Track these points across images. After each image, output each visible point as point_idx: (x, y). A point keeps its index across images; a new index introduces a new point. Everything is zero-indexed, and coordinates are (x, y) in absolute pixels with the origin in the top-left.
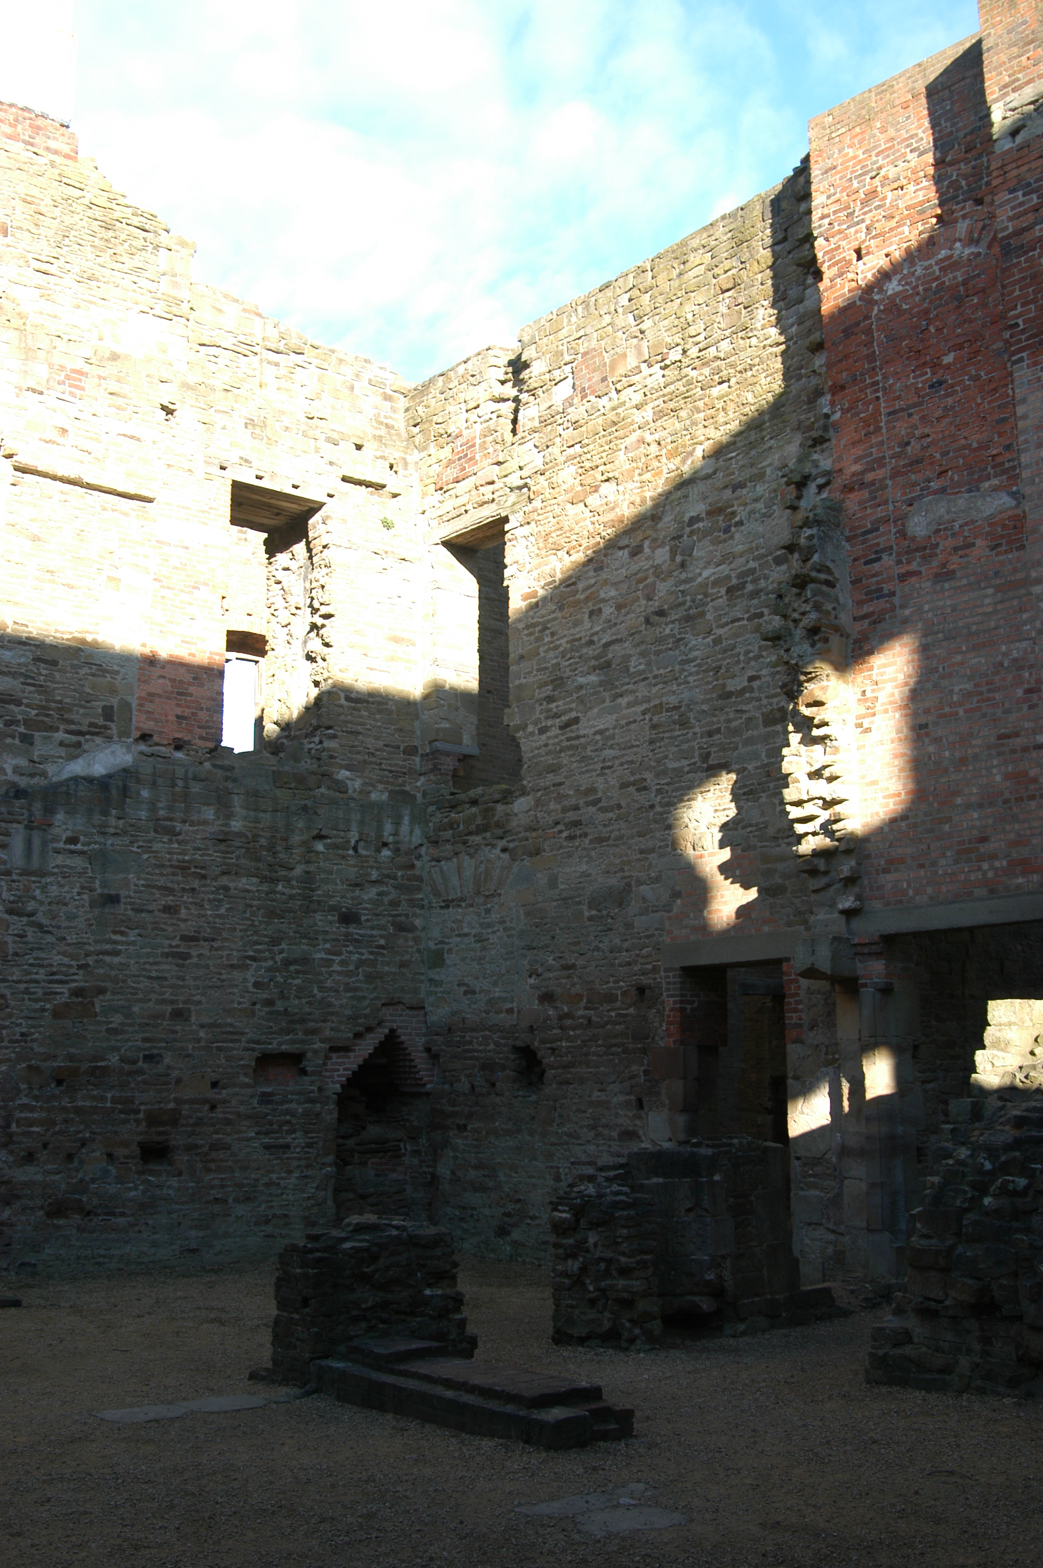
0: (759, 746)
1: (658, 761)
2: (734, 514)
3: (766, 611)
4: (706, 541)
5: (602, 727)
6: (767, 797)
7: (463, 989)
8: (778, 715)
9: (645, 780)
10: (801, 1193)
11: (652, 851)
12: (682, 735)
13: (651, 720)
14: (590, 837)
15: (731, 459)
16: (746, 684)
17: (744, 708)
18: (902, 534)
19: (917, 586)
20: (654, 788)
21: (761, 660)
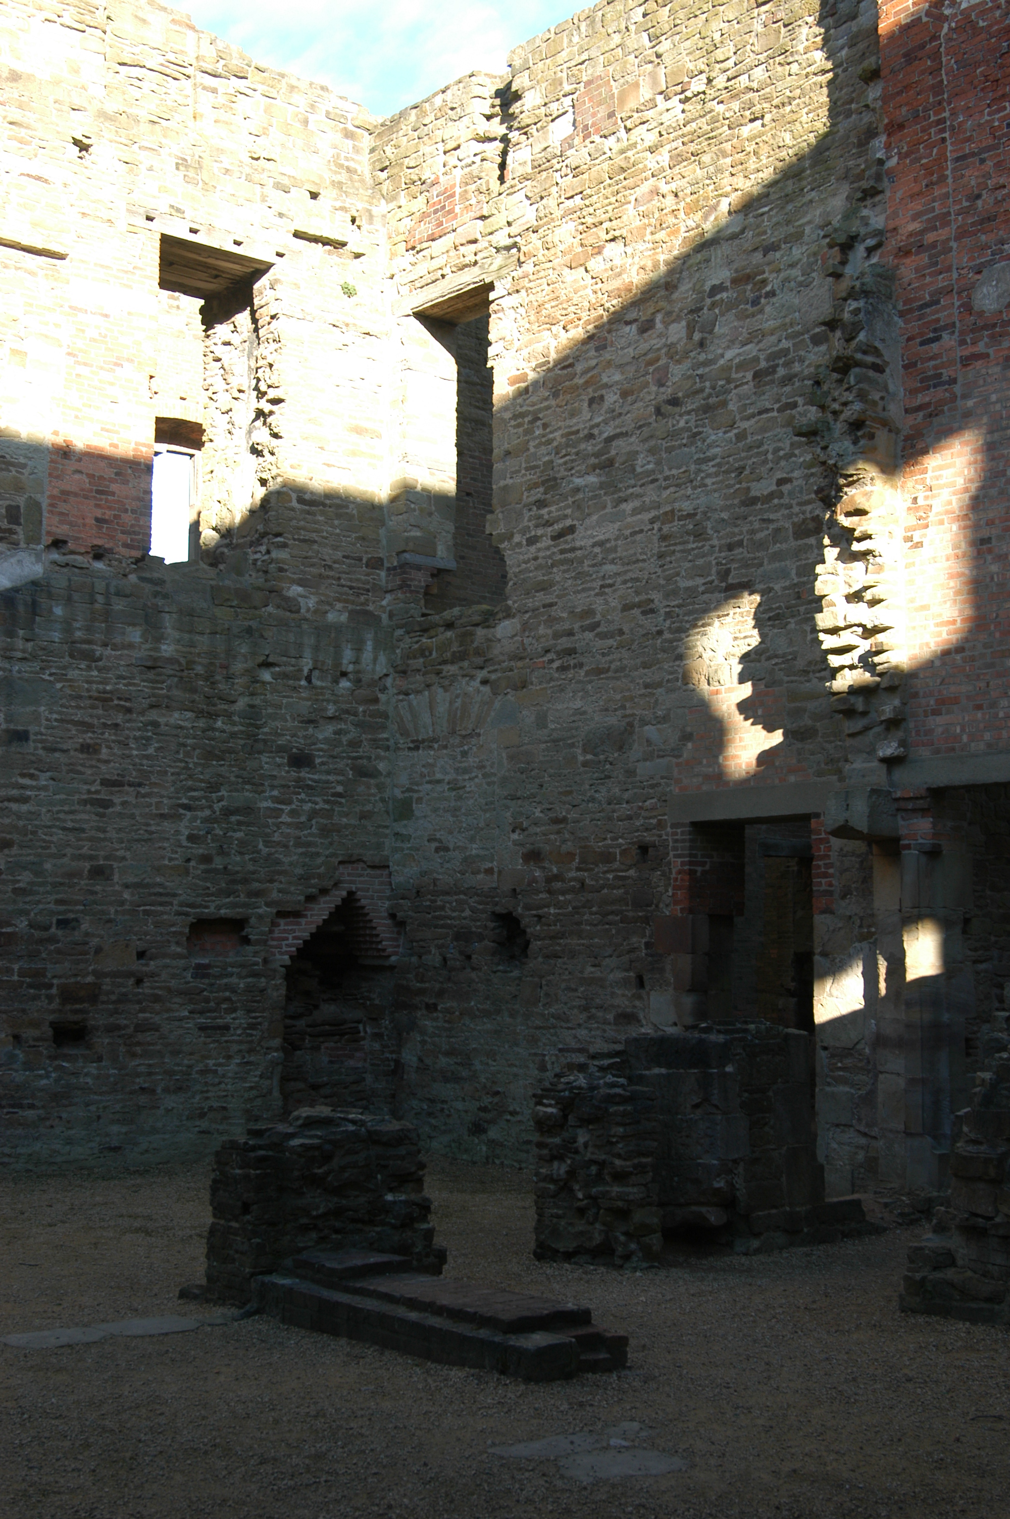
0: (788, 562)
1: (668, 579)
2: (764, 282)
3: (800, 401)
4: (731, 316)
5: (602, 537)
6: (796, 623)
7: (434, 845)
8: (811, 525)
9: (652, 601)
10: (828, 1089)
11: (659, 685)
12: (697, 548)
13: (660, 530)
14: (586, 668)
15: (762, 214)
16: (774, 488)
17: (772, 516)
18: (968, 308)
19: (984, 371)
20: (662, 611)
21: (794, 459)
